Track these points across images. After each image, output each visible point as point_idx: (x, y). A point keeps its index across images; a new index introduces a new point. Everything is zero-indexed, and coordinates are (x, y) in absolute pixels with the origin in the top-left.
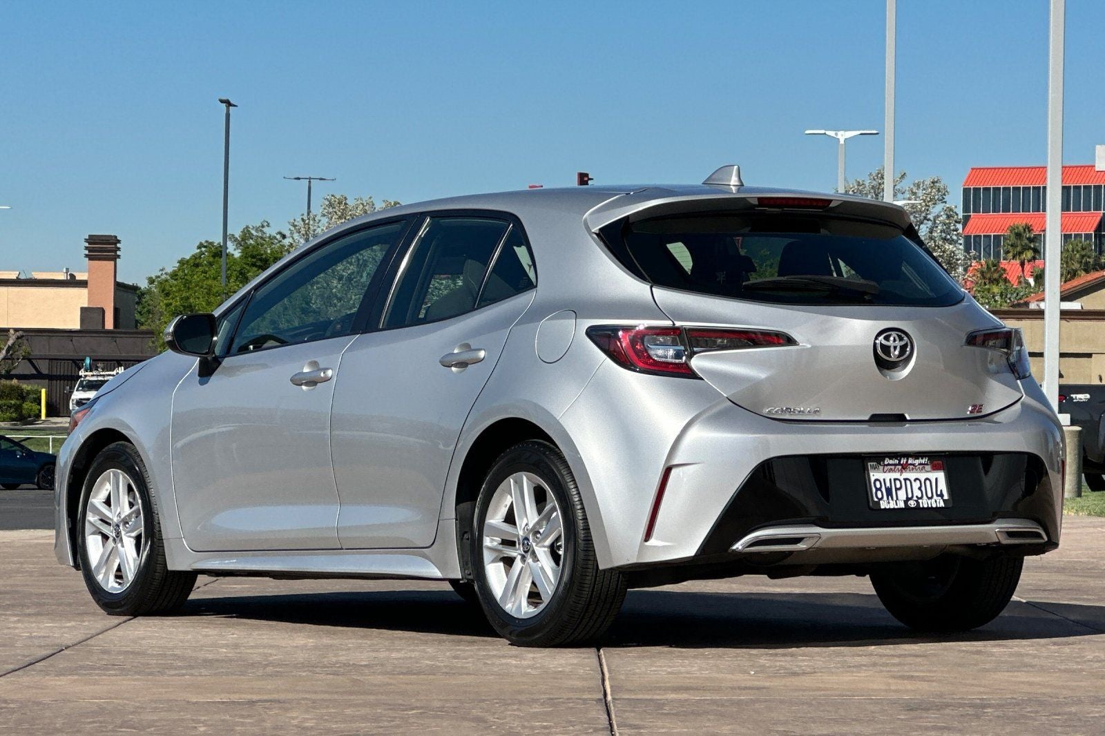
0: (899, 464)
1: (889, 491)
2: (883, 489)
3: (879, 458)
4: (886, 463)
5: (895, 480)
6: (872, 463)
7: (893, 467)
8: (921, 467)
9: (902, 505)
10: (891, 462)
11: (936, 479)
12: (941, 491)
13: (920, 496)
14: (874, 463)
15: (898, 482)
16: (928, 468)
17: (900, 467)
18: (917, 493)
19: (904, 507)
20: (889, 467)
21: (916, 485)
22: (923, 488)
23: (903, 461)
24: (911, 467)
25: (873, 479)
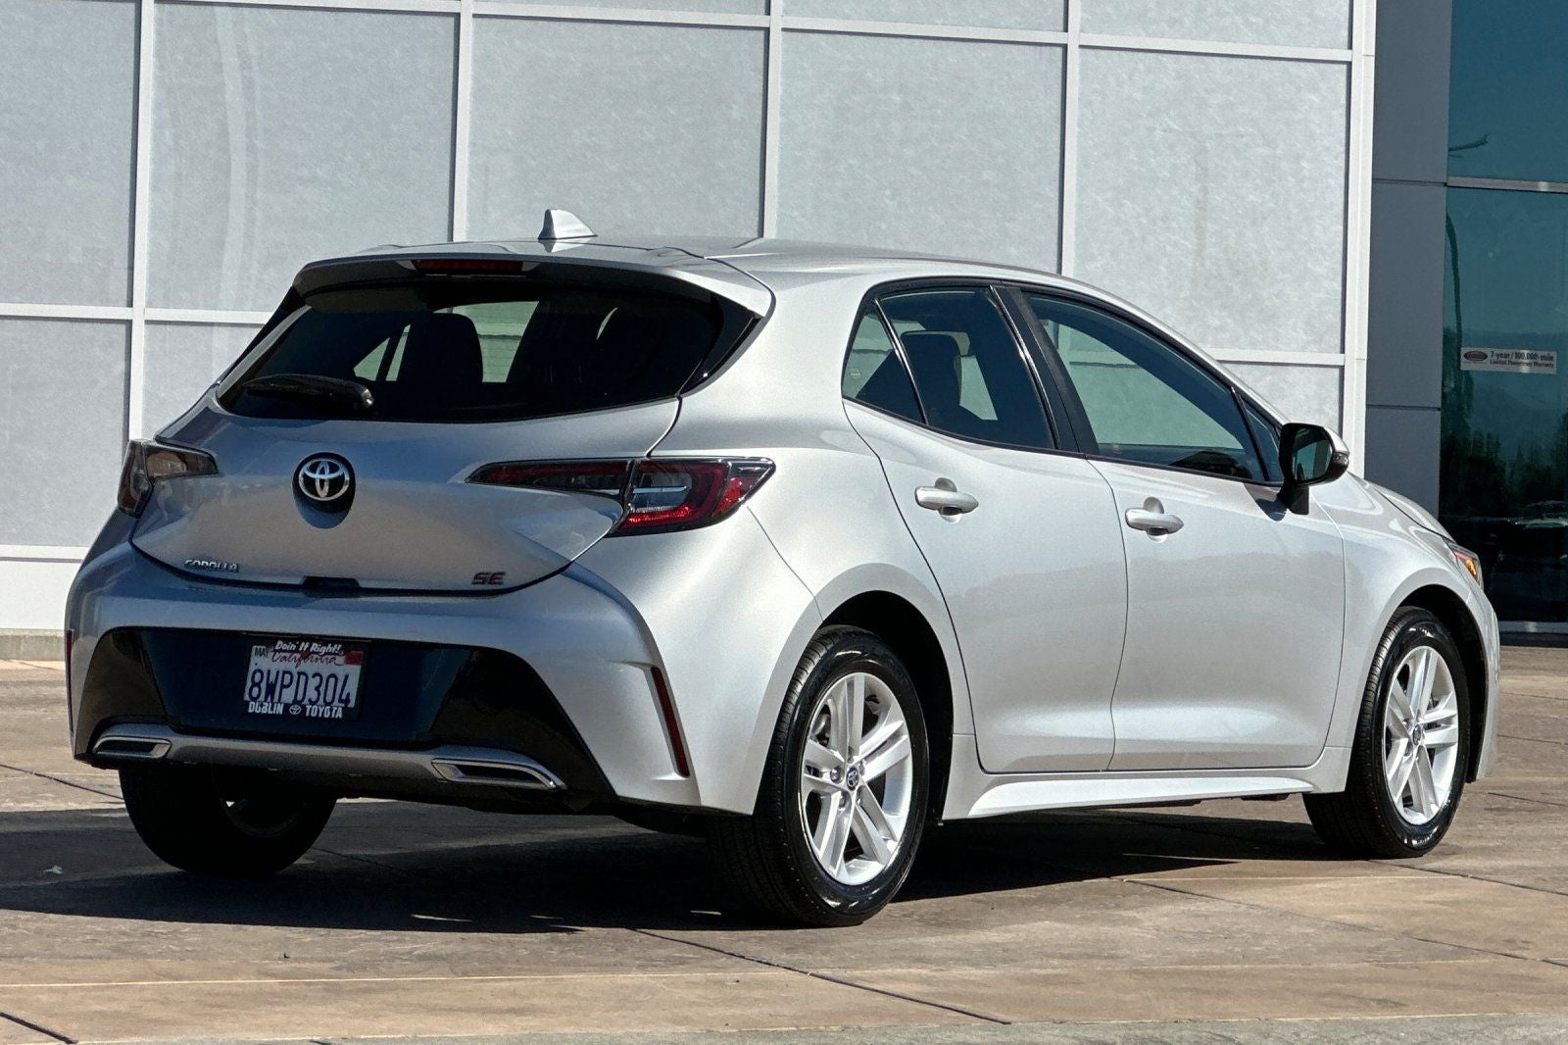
0: (297, 651)
1: (271, 689)
2: (263, 685)
3: (268, 640)
4: (277, 648)
5: (285, 672)
6: (258, 647)
7: (288, 655)
8: (330, 657)
9: (280, 709)
10: (285, 647)
11: (347, 677)
12: (348, 695)
13: (314, 699)
14: (262, 647)
15: (287, 676)
16: (340, 659)
17: (298, 656)
18: (312, 694)
19: (281, 712)
20: (283, 654)
21: (314, 682)
22: (322, 689)
23: (304, 646)
24: (315, 656)
25: (252, 668)
